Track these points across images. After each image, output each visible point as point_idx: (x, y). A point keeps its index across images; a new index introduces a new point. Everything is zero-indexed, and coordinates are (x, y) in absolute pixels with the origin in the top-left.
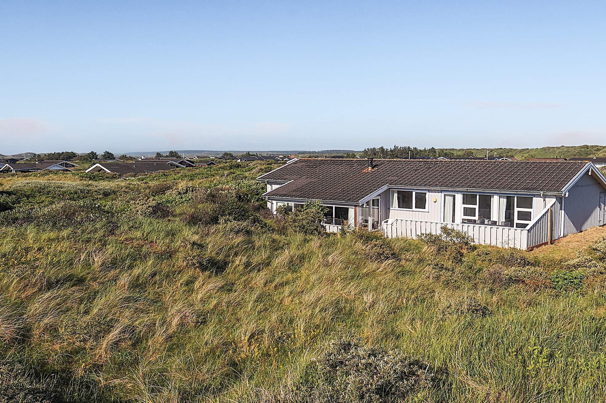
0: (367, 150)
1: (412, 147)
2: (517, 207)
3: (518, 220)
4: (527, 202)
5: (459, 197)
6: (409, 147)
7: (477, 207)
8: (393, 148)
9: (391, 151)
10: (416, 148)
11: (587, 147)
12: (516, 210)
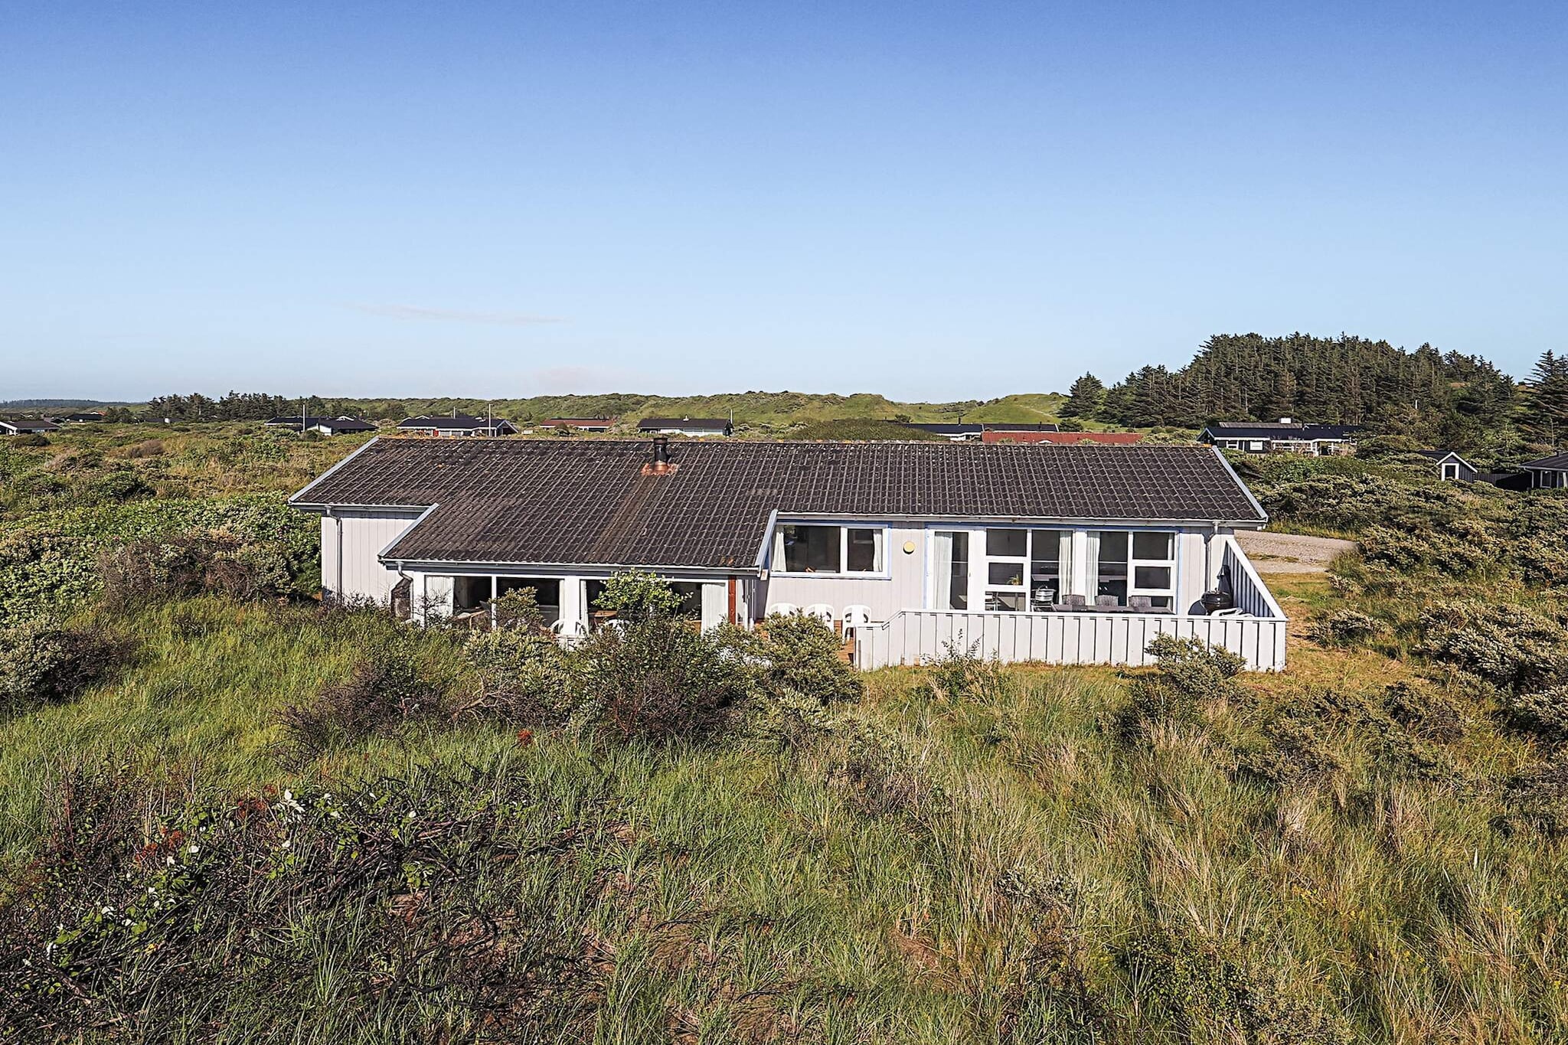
0: (159, 401)
1: (271, 395)
2: (1134, 558)
3: (1136, 587)
4: (1155, 544)
5: (977, 540)
6: (265, 396)
7: (1026, 561)
8: (226, 397)
9: (223, 403)
10: (281, 397)
11: (617, 396)
12: (1132, 564)
